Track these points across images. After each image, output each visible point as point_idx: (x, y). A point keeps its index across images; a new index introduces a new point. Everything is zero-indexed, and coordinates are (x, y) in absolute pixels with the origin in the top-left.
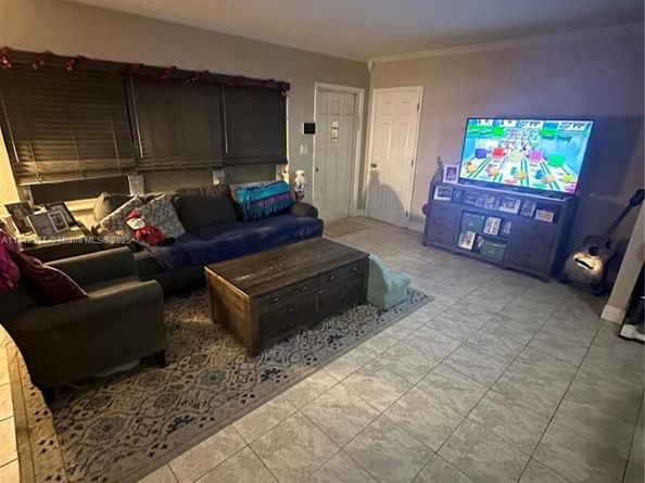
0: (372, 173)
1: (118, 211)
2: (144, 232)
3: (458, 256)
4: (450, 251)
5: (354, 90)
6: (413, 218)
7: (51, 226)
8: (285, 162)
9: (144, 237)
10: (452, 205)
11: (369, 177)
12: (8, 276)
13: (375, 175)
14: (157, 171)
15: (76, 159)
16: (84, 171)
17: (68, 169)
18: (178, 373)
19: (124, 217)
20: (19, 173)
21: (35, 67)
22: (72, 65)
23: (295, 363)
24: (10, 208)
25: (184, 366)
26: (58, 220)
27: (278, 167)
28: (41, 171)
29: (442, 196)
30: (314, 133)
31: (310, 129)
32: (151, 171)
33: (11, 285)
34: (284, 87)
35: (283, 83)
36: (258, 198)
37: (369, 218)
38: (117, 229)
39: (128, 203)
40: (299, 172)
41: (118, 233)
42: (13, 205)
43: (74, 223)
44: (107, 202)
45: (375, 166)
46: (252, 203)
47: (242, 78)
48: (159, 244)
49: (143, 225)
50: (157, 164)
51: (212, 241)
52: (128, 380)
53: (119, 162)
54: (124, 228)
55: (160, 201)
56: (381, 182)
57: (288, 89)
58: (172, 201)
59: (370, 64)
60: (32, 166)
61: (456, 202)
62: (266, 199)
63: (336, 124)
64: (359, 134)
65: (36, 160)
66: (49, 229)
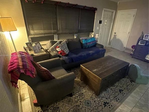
0: (114, 35)
1: (54, 45)
2: (61, 52)
3: (145, 62)
4: (142, 60)
5: (113, 11)
6: (127, 49)
7: (37, 49)
8: (93, 32)
9: (61, 53)
10: (145, 47)
11: (113, 36)
12: (33, 73)
13: (115, 36)
14: (62, 34)
15: (42, 30)
16: (44, 33)
17: (40, 33)
18: (76, 100)
19: (56, 47)
20: (29, 34)
21: (33, 2)
22: (43, 2)
23: (112, 100)
24: (27, 44)
25: (77, 97)
26: (39, 48)
27: (90, 33)
28: (34, 33)
29: (141, 43)
30: (101, 23)
31: (100, 22)
32: (60, 34)
33: (35, 76)
34: (95, 9)
35: (96, 8)
36: (88, 42)
37: (112, 48)
38: (54, 51)
39: (56, 43)
40: (97, 35)
41: (54, 52)
42: (28, 43)
43: (42, 48)
44: (51, 43)
45: (115, 33)
46: (86, 43)
47: (86, 6)
48: (65, 56)
49: (60, 50)
50: (62, 32)
51: (78, 55)
52: (62, 101)
53: (53, 31)
54: (55, 51)
55: (64, 43)
56: (117, 38)
57: (97, 10)
58: (66, 42)
59: (118, 3)
60: (32, 32)
61: (146, 46)
62: (90, 42)
63: (106, 21)
64: (112, 24)
65: (33, 30)
66: (37, 50)
